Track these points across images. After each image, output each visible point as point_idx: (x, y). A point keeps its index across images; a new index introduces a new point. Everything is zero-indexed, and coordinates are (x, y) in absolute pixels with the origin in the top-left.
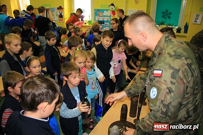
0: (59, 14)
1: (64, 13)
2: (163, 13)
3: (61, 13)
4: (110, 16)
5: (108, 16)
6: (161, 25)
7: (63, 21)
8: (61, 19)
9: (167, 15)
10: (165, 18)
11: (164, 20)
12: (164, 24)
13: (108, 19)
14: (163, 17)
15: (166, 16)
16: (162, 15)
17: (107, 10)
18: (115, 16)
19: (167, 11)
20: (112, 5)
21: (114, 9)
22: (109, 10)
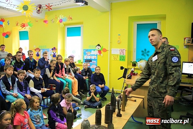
2: (142, 51)
9: (145, 53)
10: (144, 56)
16: (142, 53)
17: (94, 50)
18: (101, 55)
19: (145, 50)
20: (99, 45)
21: (100, 49)
22: (96, 50)
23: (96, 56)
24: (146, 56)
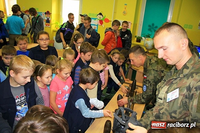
0: (46, 19)
1: (51, 18)
2: (149, 26)
3: (48, 18)
4: (97, 25)
5: (95, 25)
6: (147, 38)
7: (49, 26)
8: (48, 24)
9: (153, 28)
10: (151, 31)
11: (150, 33)
12: (150, 37)
13: (96, 27)
14: (149, 30)
15: (152, 30)
16: (148, 28)
17: (95, 19)
18: (102, 25)
19: (153, 25)
20: (101, 14)
21: (102, 18)
22: (97, 19)
23: (96, 26)
24: (153, 31)
